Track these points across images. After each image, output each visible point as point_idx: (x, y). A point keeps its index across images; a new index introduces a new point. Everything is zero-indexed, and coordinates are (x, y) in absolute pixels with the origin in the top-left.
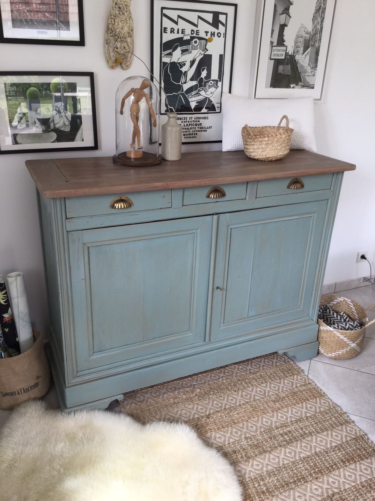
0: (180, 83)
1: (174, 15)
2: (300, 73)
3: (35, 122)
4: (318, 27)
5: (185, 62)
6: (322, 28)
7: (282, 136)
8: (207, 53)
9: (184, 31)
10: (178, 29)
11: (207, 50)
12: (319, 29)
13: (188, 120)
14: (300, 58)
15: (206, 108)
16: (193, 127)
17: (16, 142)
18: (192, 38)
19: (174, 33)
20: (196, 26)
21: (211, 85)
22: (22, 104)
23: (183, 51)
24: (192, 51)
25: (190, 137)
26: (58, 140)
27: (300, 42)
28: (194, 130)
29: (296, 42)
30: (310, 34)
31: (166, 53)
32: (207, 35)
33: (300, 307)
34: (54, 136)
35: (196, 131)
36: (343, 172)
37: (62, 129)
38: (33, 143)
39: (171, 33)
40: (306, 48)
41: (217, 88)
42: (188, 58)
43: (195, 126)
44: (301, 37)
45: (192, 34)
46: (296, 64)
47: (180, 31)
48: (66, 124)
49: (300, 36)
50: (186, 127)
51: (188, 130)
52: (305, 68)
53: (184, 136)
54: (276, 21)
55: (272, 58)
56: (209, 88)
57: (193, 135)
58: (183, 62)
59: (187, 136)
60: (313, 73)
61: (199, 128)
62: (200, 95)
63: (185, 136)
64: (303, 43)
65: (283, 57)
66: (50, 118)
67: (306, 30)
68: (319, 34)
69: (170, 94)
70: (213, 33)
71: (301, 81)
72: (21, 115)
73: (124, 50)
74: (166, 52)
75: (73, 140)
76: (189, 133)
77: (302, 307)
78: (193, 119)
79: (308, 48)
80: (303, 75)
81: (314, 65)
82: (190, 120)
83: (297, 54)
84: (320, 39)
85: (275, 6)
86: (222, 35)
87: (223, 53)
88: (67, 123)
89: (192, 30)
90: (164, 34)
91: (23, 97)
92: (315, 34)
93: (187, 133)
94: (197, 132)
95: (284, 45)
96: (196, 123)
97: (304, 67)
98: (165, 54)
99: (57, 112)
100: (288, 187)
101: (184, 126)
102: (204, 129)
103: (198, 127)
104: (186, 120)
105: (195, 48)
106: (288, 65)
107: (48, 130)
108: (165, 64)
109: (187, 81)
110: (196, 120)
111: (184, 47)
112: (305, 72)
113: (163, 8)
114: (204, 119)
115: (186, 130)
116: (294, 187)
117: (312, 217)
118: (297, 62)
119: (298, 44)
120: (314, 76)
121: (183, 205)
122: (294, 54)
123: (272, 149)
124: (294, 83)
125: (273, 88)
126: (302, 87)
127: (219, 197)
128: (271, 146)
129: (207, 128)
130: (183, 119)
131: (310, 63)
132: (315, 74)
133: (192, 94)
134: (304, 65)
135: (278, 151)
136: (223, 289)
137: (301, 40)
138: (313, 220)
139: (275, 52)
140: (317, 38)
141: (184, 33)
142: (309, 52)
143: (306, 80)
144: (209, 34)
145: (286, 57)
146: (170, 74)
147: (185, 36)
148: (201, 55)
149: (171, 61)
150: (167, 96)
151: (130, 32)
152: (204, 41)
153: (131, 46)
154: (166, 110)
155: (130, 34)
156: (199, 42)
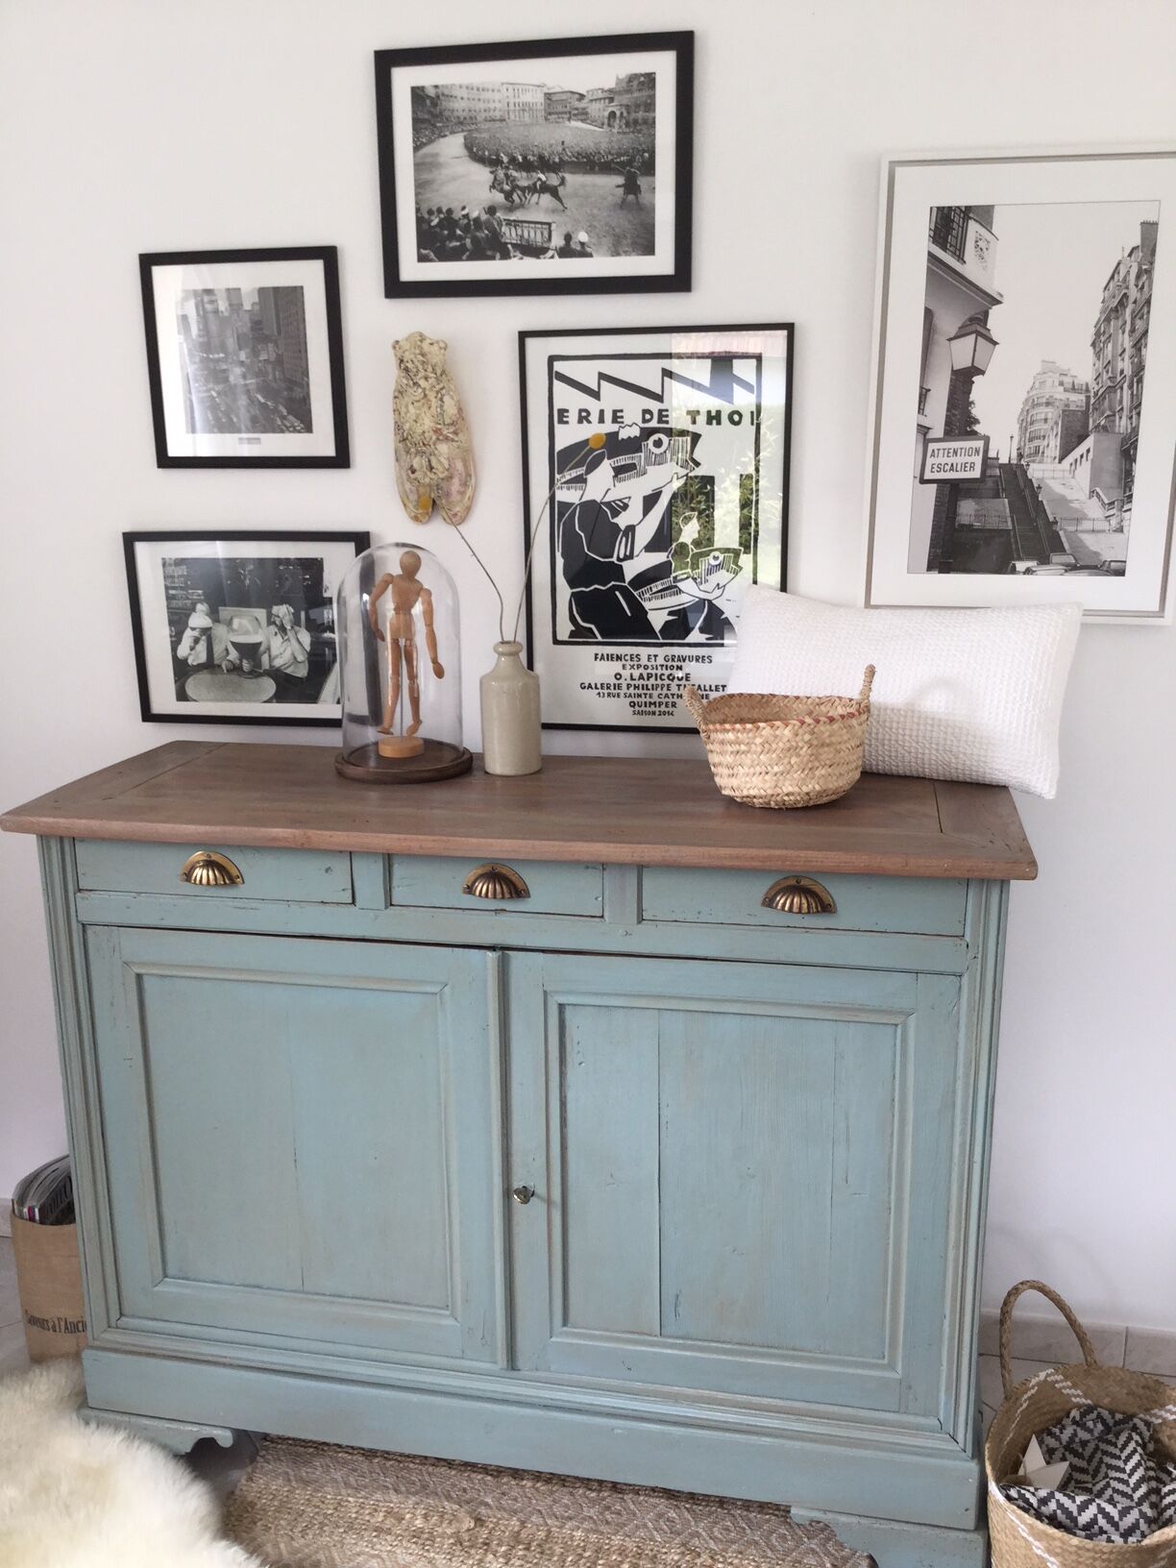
0: (612, 557)
1: (586, 373)
2: (1056, 523)
3: (227, 650)
4: (1120, 365)
5: (626, 501)
6: (1139, 370)
8: (699, 472)
9: (619, 414)
10: (602, 412)
11: (697, 464)
12: (1128, 372)
13: (644, 661)
14: (1047, 474)
15: (702, 630)
16: (659, 682)
17: (182, 696)
18: (647, 433)
19: (589, 422)
20: (659, 398)
21: (717, 562)
22: (199, 607)
23: (619, 471)
24: (649, 468)
25: (654, 713)
26: (280, 697)
27: (1046, 420)
28: (665, 691)
29: (1026, 423)
30: (1087, 390)
31: (568, 477)
32: (694, 422)
33: (892, 1366)
34: (269, 686)
35: (673, 695)
36: (1004, 883)
37: (288, 671)
38: (222, 700)
39: (580, 421)
40: (1073, 435)
41: (736, 573)
42: (634, 489)
43: (667, 682)
44: (1048, 404)
45: (645, 421)
46: (1035, 495)
47: (608, 416)
48: (299, 660)
49: (1044, 400)
50: (636, 683)
51: (645, 692)
52: (1072, 505)
53: (634, 706)
54: (935, 360)
55: (925, 478)
56: (709, 573)
57: (663, 706)
58: (620, 500)
59: (643, 708)
60: (1114, 522)
62: (681, 591)
63: (637, 707)
64: (1056, 423)
65: (976, 474)
66: (260, 644)
67: (1067, 380)
68: (1131, 387)
69: (584, 589)
70: (713, 414)
71: (1059, 548)
72: (196, 633)
73: (432, 476)
74: (569, 475)
75: (313, 698)
76: (648, 700)
77: (899, 1369)
78: (660, 661)
79: (1082, 438)
80: (1071, 528)
81: (1117, 494)
82: (649, 664)
83: (1034, 462)
84: (1136, 406)
85: (929, 314)
86: (746, 419)
87: (751, 471)
88: (301, 658)
89: (645, 412)
90: (558, 427)
91: (200, 592)
92: (1111, 389)
93: (643, 699)
94: (675, 699)
95: (975, 433)
96: (669, 672)
97: (1071, 501)
98: (564, 480)
99: (276, 630)
100: (769, 902)
101: (632, 679)
103: (679, 686)
104: (636, 663)
105: (660, 461)
106: (997, 496)
107: (256, 672)
108: (565, 506)
109: (636, 553)
110: (670, 664)
111: (623, 460)
112: (1078, 520)
113: (552, 359)
114: (698, 661)
115: (637, 691)
116: (784, 905)
117: (899, 1029)
118: (1036, 485)
119: (1036, 427)
120: (1122, 531)
121: (389, 903)
122: (1022, 462)
123: (752, 770)
124: (1029, 557)
125: (940, 572)
126: (1066, 571)
127: (503, 898)
128: (749, 762)
129: (711, 690)
130: (627, 658)
131: (1098, 490)
132: (1125, 524)
133: (654, 590)
134: (1069, 494)
135: (775, 778)
136: (549, 1202)
137: (1046, 413)
138: (904, 1040)
139: (941, 460)
140: (1121, 402)
141: (619, 420)
142: (1088, 451)
143: (1087, 547)
144: (702, 419)
145: (989, 472)
146: (582, 534)
147: (623, 428)
148: (678, 479)
149: (584, 500)
150: (573, 594)
151: (440, 429)
152: (684, 438)
153: (459, 465)
154: (572, 631)
155: (441, 434)
156: (669, 444)
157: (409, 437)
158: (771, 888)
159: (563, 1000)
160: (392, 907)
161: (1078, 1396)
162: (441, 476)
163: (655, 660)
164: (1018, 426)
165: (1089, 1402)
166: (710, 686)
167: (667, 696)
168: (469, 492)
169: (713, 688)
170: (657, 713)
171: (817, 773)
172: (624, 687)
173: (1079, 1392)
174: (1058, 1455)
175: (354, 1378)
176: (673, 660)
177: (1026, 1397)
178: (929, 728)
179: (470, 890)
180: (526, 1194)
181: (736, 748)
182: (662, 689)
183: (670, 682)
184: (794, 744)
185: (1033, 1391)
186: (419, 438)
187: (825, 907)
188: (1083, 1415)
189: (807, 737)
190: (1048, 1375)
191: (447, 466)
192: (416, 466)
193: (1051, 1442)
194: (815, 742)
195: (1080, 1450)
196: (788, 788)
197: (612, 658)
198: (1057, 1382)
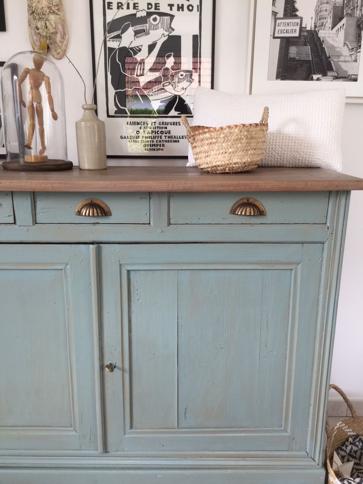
0: (134, 75)
2: (330, 57)
5: (140, 47)
7: (232, 131)
8: (173, 33)
9: (136, 5)
10: (128, 4)
11: (173, 30)
13: (150, 125)
14: (327, 35)
15: (176, 110)
16: (157, 135)
18: (149, 14)
19: (122, 9)
21: (182, 77)
23: (137, 33)
24: (151, 31)
25: (154, 150)
27: (326, 10)
28: (159, 139)
29: (318, 12)
31: (113, 36)
32: (171, 9)
33: (285, 430)
35: (163, 141)
39: (118, 8)
40: (337, 19)
41: (191, 82)
42: (144, 42)
43: (160, 135)
44: (327, 3)
45: (148, 8)
46: (321, 45)
47: (131, 6)
49: (326, 1)
50: (146, 135)
51: (150, 139)
52: (336, 49)
53: (145, 146)
55: (275, 36)
56: (179, 82)
57: (159, 146)
58: (137, 47)
59: (149, 147)
60: (353, 57)
61: (167, 137)
62: (166, 91)
63: (147, 147)
64: (331, 12)
65: (297, 34)
69: (120, 90)
70: (180, 6)
71: (331, 69)
73: (47, 32)
76: (152, 143)
77: (289, 431)
78: (157, 125)
79: (341, 19)
80: (336, 60)
81: (355, 45)
82: (152, 126)
83: (321, 29)
86: (195, 8)
87: (197, 33)
89: (149, 4)
90: (108, 11)
93: (149, 143)
94: (164, 143)
95: (296, 16)
96: (161, 130)
97: (336, 48)
98: (110, 37)
100: (233, 212)
101: (144, 133)
102: (175, 139)
104: (146, 126)
105: (156, 28)
106: (306, 45)
108: (111, 50)
109: (145, 73)
110: (161, 126)
111: (139, 27)
112: (339, 56)
114: (174, 124)
115: (146, 140)
116: (242, 212)
117: (293, 272)
118: (322, 40)
119: (323, 13)
120: (357, 62)
121: (35, 222)
122: (316, 29)
123: (218, 152)
124: (319, 73)
125: (281, 80)
126: (334, 79)
127: (98, 215)
128: (217, 147)
129: (180, 138)
130: (142, 123)
131: (347, 42)
132: (358, 58)
133: (154, 90)
134: (336, 45)
135: (229, 155)
136: (123, 370)
137: (327, 7)
138: (296, 277)
139: (282, 28)
140: (357, 3)
141: (136, 8)
142: (343, 25)
143: (342, 69)
144: (175, 8)
145: (302, 34)
146: (120, 63)
147: (138, 12)
148: (164, 37)
149: (120, 46)
150: (116, 93)
151: (51, 7)
152: (167, 17)
153: (60, 27)
154: (116, 111)
155: (51, 9)
156: (160, 20)
157: (36, 11)
158: (235, 204)
159: (129, 268)
160: (37, 224)
161: (350, 432)
162: (52, 31)
163: (155, 125)
164: (315, 13)
165: (355, 434)
166: (180, 136)
167: (160, 141)
168: (65, 42)
169: (181, 137)
170: (156, 150)
171: (249, 152)
172: (141, 137)
173: (351, 430)
174: (346, 459)
175: (25, 465)
176: (163, 124)
177: (333, 435)
178: (287, 141)
179: (79, 213)
180: (112, 367)
181: (210, 141)
182: (158, 138)
183: (162, 135)
184: (240, 137)
185: (335, 432)
186: (40, 11)
187: (261, 213)
188: (354, 440)
189: (246, 133)
190: (340, 425)
191: (54, 27)
192: (39, 26)
193: (343, 453)
194: (249, 136)
195: (354, 455)
196: (236, 160)
197: (135, 123)
198: (343, 427)
